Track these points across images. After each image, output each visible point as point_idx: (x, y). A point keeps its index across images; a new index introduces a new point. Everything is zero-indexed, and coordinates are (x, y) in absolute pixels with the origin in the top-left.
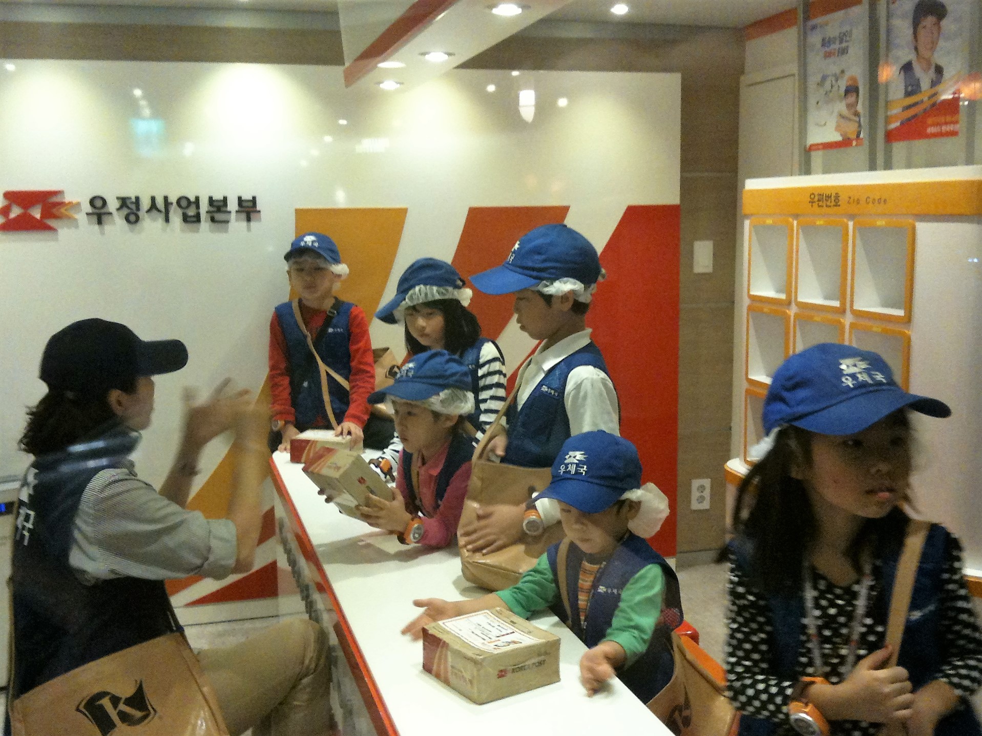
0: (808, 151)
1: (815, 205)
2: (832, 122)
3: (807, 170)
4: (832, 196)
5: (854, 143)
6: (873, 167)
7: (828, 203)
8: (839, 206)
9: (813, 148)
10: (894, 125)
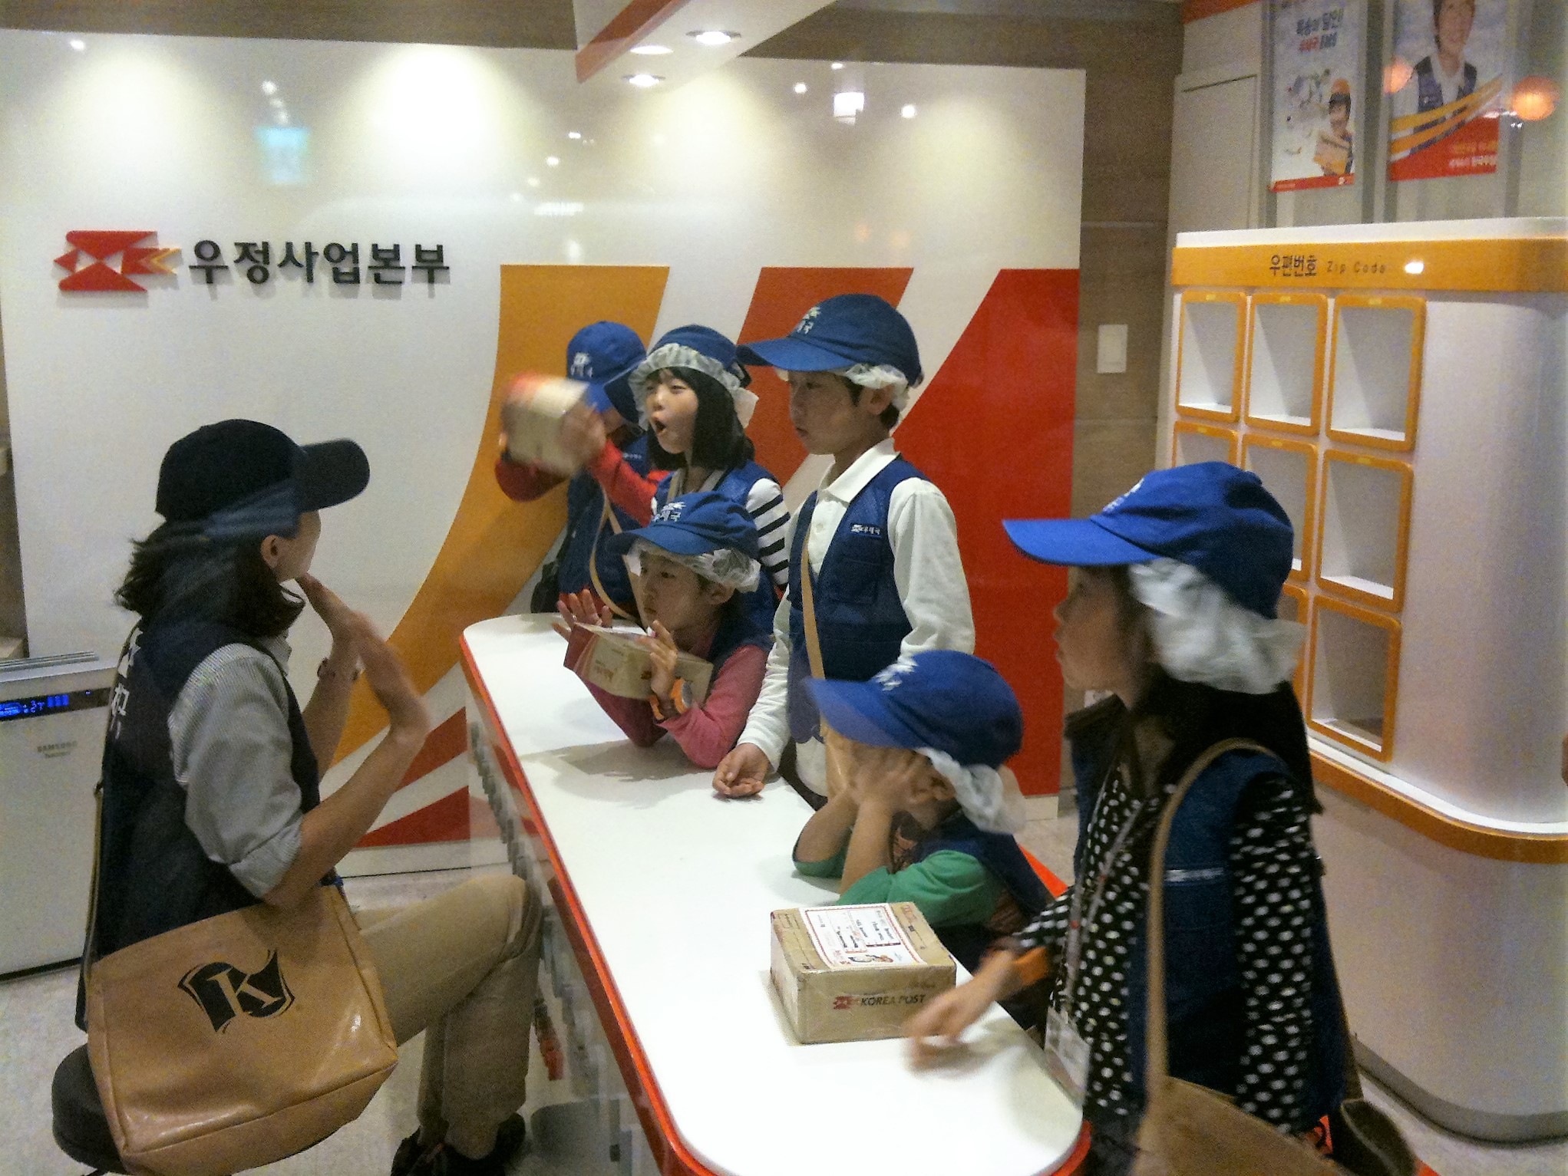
4: (1305, 261)
9: (1280, 187)
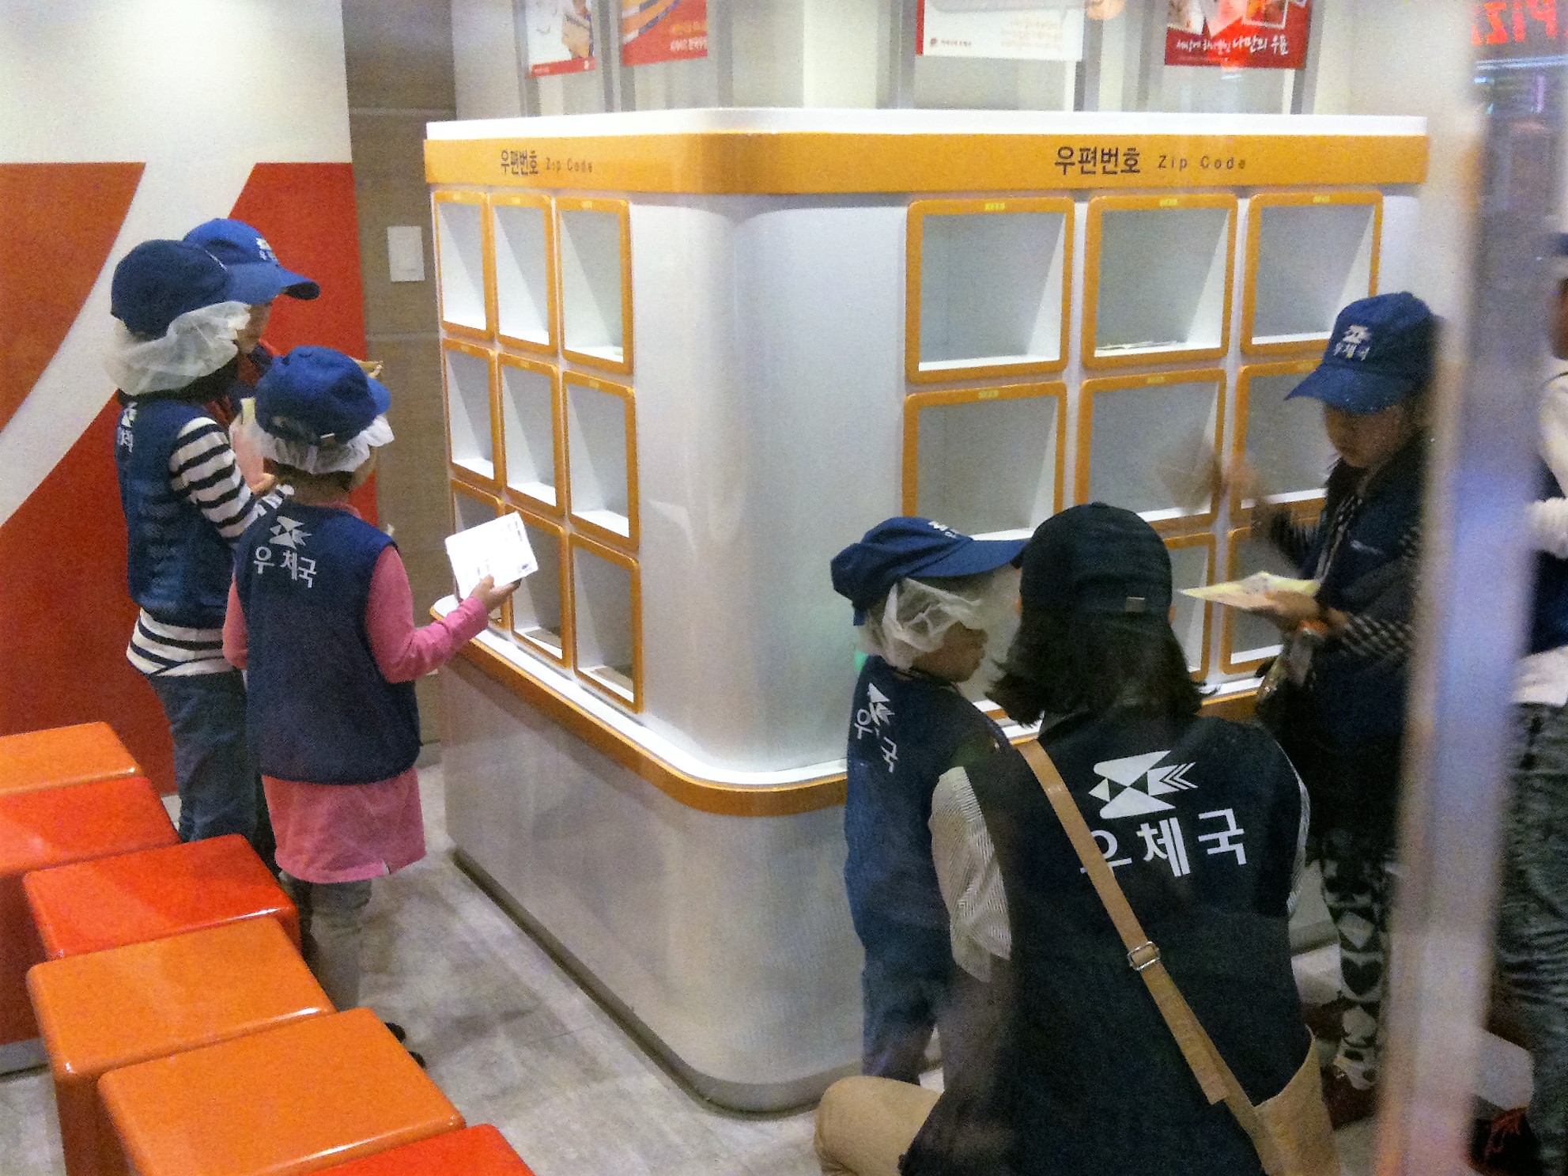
0: (532, 77)
1: (509, 169)
2: (557, 26)
3: (532, 107)
5: (587, 65)
6: (609, 107)
7: (525, 170)
8: (536, 173)
10: (632, 35)
